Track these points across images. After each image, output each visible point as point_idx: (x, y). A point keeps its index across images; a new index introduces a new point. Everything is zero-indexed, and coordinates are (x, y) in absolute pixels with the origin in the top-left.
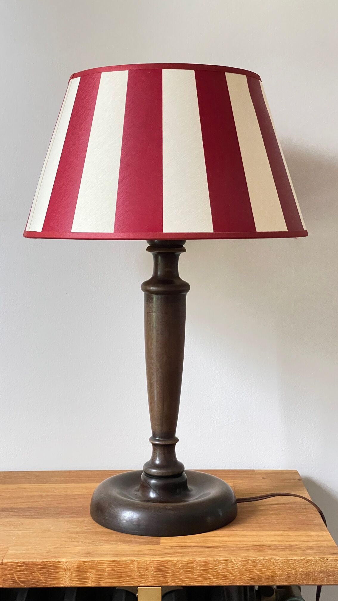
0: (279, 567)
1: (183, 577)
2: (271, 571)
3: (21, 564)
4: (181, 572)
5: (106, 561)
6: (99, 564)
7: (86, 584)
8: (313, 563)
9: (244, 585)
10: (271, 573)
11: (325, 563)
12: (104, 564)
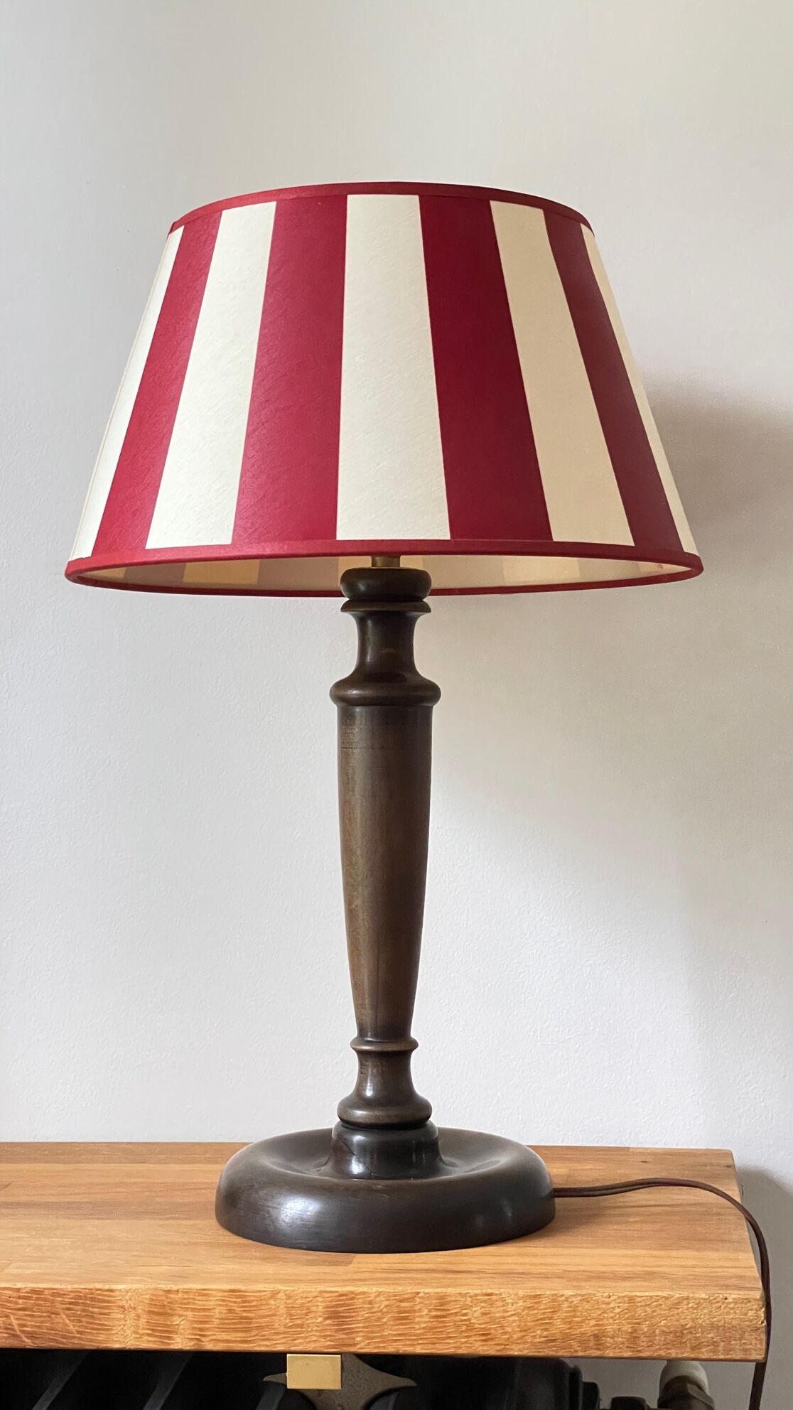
0: (612, 1315)
1: (390, 1332)
2: (593, 1322)
3: (25, 1293)
4: (385, 1320)
5: (216, 1290)
6: (200, 1298)
7: (169, 1344)
8: (690, 1305)
9: (530, 1354)
10: (593, 1329)
11: (720, 1307)
12: (211, 1298)
